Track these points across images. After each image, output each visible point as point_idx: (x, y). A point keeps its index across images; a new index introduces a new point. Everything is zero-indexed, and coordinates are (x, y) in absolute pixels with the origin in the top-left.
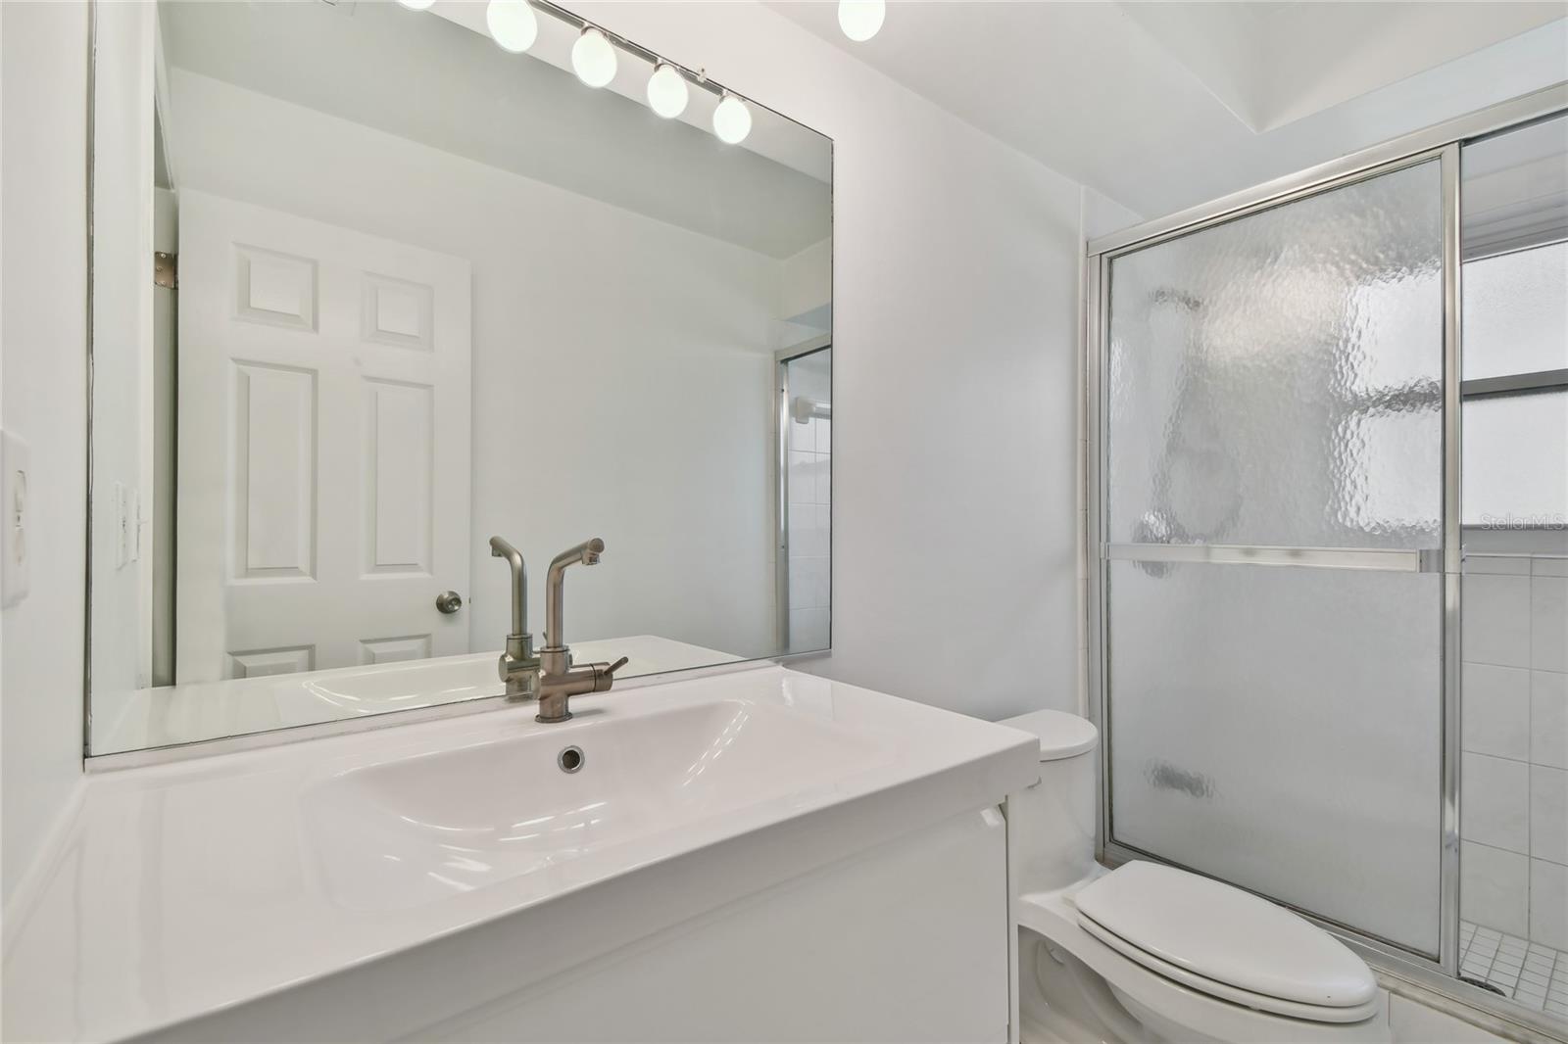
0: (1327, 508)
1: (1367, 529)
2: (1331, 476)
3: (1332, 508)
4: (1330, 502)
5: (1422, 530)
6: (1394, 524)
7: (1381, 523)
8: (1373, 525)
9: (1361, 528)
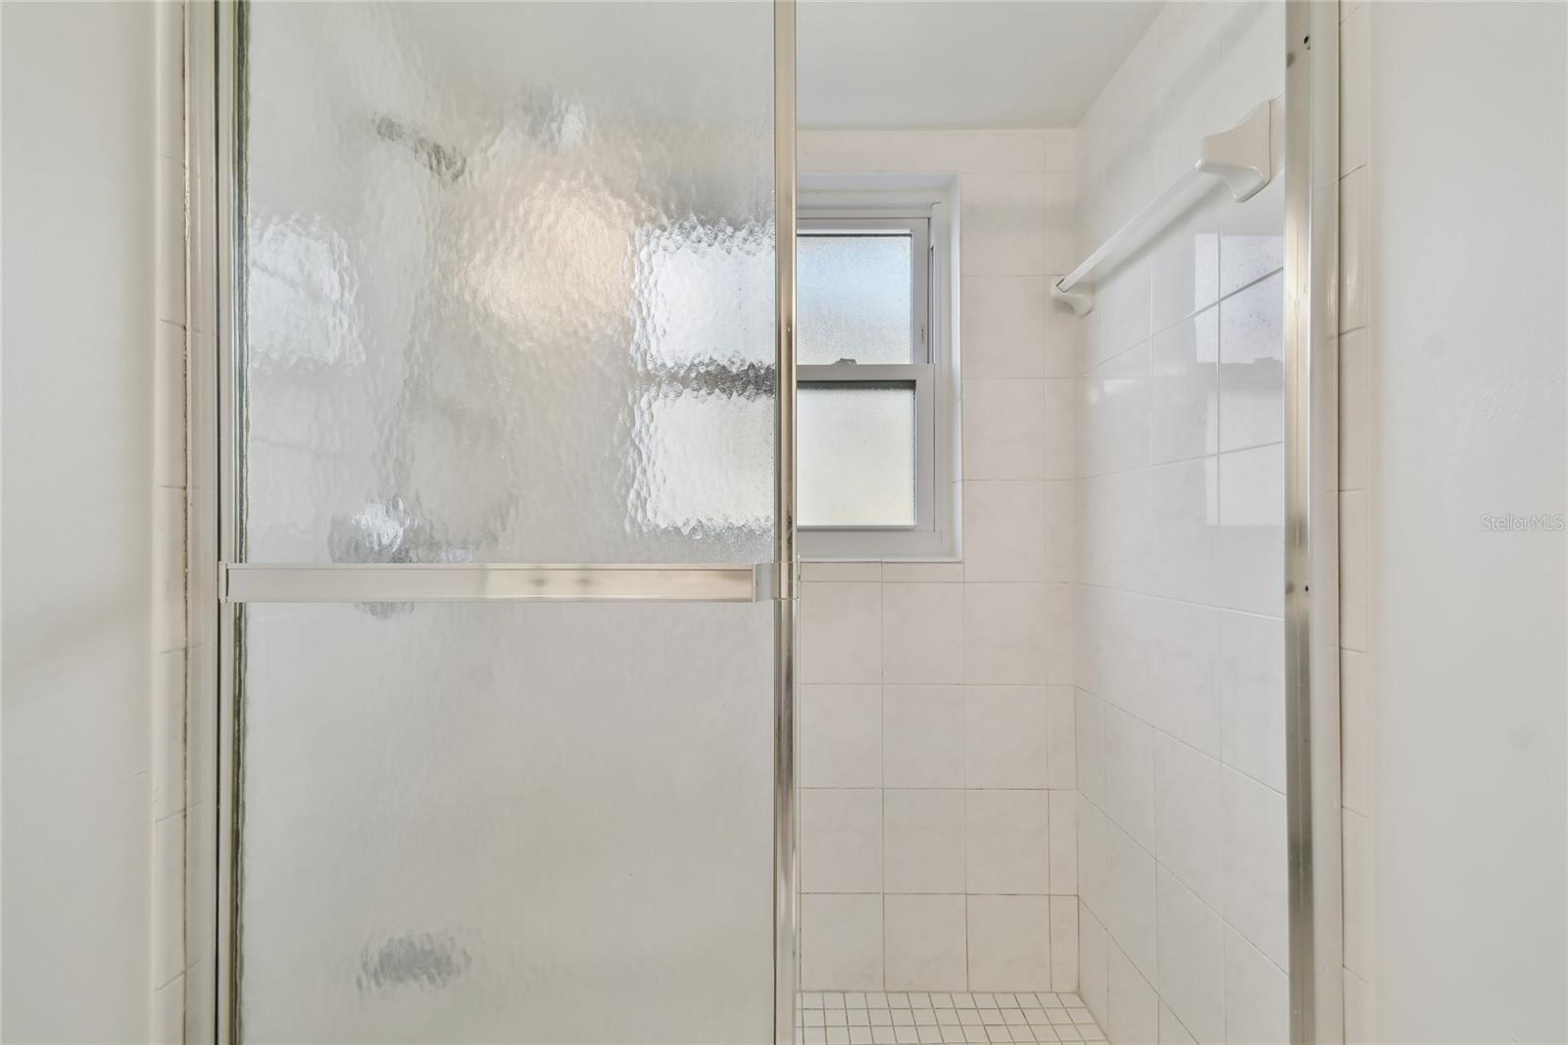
0: (632, 495)
1: (686, 531)
2: (637, 442)
3: (638, 494)
4: (636, 485)
5: (752, 531)
6: (719, 522)
7: (704, 521)
8: (693, 523)
9: (677, 530)
